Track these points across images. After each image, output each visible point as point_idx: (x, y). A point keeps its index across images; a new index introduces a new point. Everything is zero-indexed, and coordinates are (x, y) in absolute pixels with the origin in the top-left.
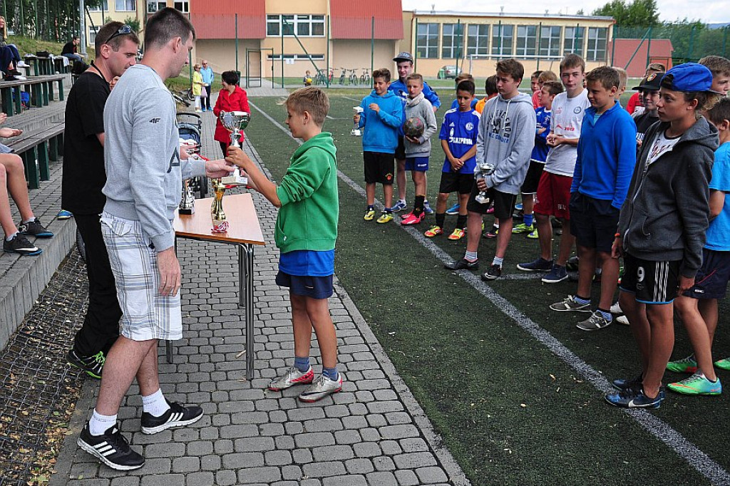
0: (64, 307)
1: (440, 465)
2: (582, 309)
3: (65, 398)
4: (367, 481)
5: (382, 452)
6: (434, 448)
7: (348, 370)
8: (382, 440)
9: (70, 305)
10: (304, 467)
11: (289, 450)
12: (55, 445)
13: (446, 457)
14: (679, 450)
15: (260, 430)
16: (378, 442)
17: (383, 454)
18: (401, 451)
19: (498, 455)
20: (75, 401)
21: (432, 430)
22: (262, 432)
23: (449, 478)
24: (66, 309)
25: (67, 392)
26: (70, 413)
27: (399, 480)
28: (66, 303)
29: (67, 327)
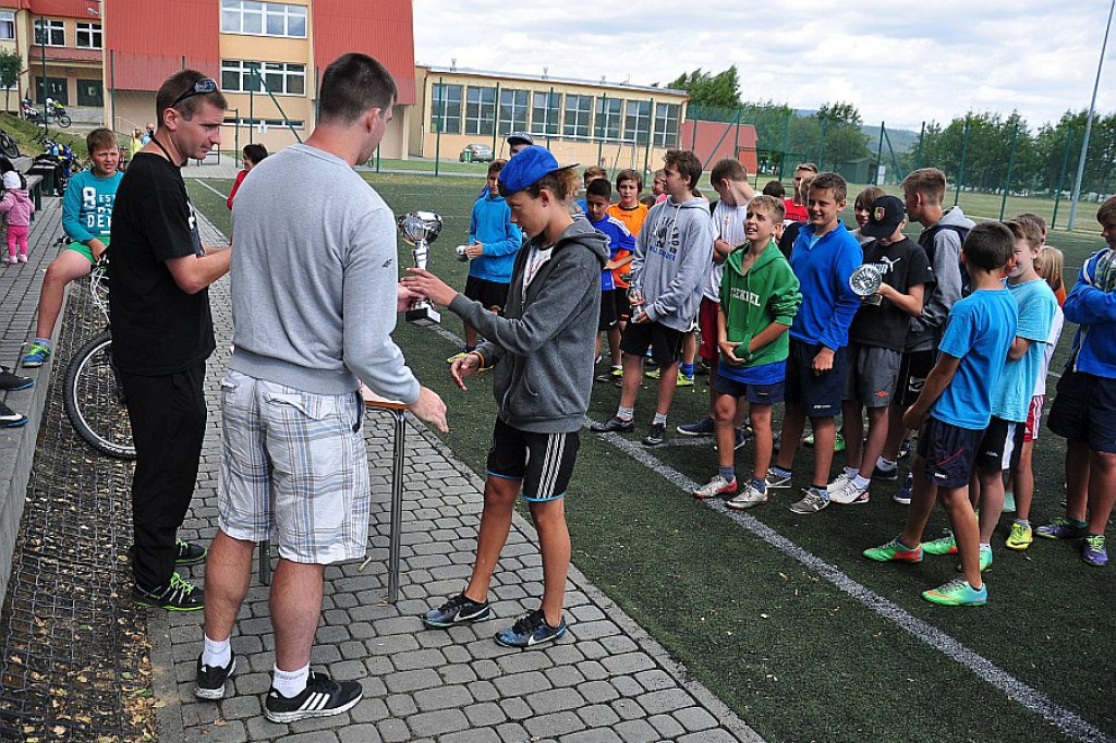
0: (70, 506)
1: (699, 704)
2: (783, 484)
3: (129, 649)
4: (619, 735)
5: (620, 693)
6: (682, 682)
7: (524, 582)
8: (611, 677)
9: (76, 502)
10: (526, 723)
11: (494, 701)
12: (147, 727)
13: (703, 694)
14: (960, 658)
15: (442, 676)
16: (608, 680)
17: (621, 697)
18: (642, 691)
19: (763, 684)
20: (147, 652)
21: (671, 658)
22: (445, 679)
23: (719, 721)
24: (73, 508)
25: (128, 639)
26: (147, 673)
27: (659, 730)
28: (70, 499)
29: (87, 537)
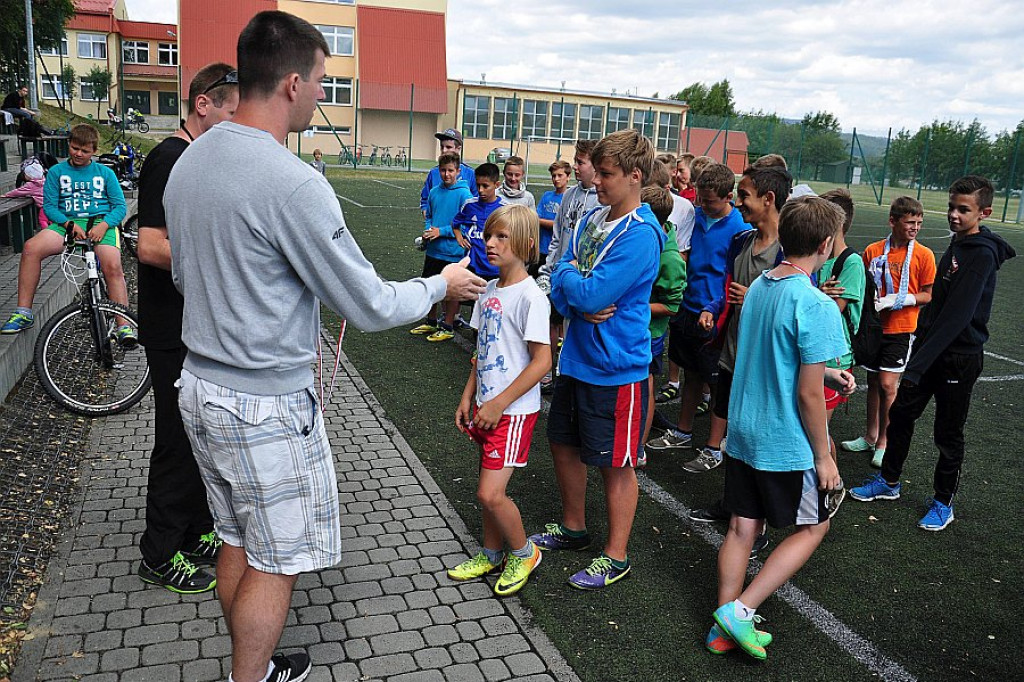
0: (16, 455)
1: (533, 650)
2: (683, 445)
3: (20, 585)
4: (445, 678)
5: (461, 637)
6: (524, 628)
7: (407, 530)
8: (458, 621)
9: (23, 452)
10: (362, 663)
11: (340, 641)
12: (7, 658)
13: (540, 639)
15: (299, 616)
16: (454, 624)
17: (462, 641)
18: (483, 635)
19: (602, 633)
20: (37, 589)
21: (521, 605)
22: (301, 619)
23: (546, 667)
24: (18, 458)
25: (24, 577)
26: (29, 608)
27: (486, 673)
28: (19, 449)
29: (22, 484)
